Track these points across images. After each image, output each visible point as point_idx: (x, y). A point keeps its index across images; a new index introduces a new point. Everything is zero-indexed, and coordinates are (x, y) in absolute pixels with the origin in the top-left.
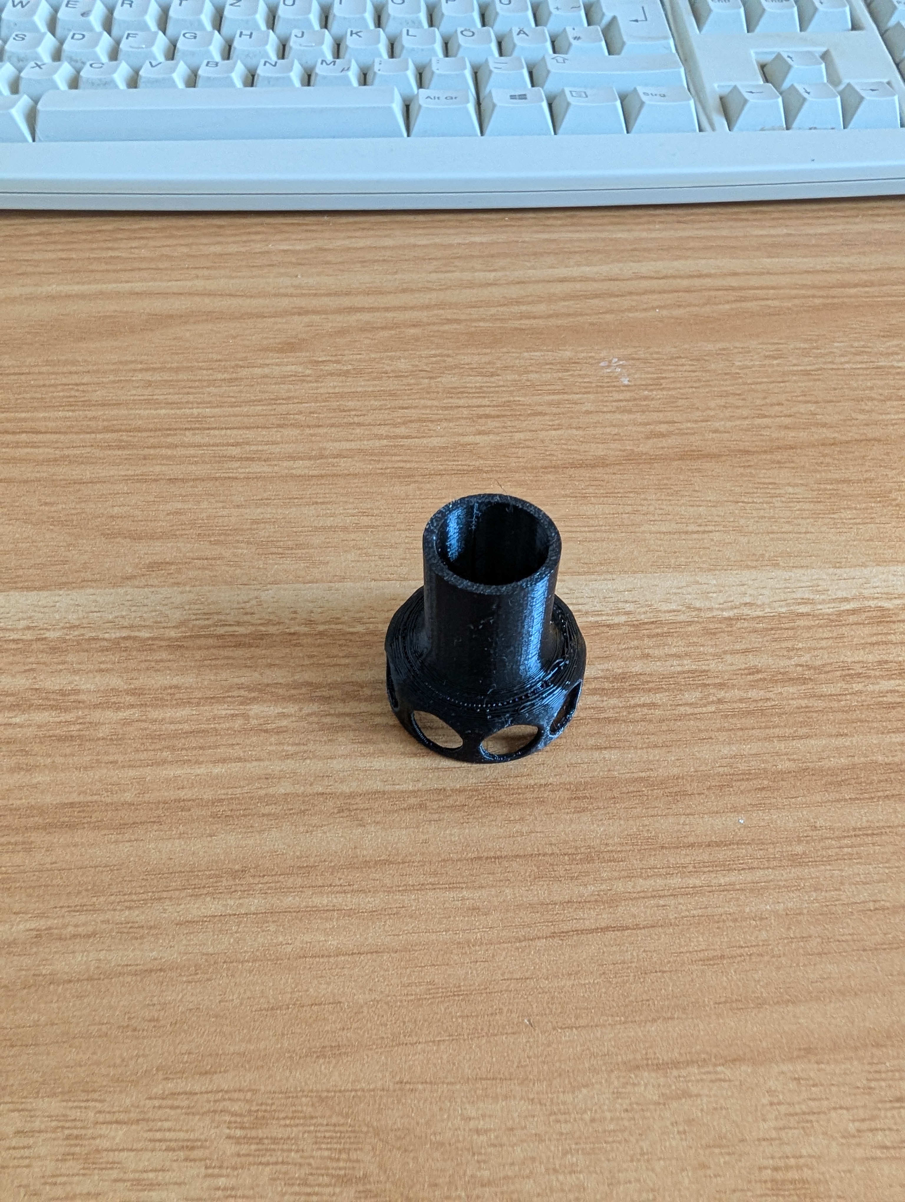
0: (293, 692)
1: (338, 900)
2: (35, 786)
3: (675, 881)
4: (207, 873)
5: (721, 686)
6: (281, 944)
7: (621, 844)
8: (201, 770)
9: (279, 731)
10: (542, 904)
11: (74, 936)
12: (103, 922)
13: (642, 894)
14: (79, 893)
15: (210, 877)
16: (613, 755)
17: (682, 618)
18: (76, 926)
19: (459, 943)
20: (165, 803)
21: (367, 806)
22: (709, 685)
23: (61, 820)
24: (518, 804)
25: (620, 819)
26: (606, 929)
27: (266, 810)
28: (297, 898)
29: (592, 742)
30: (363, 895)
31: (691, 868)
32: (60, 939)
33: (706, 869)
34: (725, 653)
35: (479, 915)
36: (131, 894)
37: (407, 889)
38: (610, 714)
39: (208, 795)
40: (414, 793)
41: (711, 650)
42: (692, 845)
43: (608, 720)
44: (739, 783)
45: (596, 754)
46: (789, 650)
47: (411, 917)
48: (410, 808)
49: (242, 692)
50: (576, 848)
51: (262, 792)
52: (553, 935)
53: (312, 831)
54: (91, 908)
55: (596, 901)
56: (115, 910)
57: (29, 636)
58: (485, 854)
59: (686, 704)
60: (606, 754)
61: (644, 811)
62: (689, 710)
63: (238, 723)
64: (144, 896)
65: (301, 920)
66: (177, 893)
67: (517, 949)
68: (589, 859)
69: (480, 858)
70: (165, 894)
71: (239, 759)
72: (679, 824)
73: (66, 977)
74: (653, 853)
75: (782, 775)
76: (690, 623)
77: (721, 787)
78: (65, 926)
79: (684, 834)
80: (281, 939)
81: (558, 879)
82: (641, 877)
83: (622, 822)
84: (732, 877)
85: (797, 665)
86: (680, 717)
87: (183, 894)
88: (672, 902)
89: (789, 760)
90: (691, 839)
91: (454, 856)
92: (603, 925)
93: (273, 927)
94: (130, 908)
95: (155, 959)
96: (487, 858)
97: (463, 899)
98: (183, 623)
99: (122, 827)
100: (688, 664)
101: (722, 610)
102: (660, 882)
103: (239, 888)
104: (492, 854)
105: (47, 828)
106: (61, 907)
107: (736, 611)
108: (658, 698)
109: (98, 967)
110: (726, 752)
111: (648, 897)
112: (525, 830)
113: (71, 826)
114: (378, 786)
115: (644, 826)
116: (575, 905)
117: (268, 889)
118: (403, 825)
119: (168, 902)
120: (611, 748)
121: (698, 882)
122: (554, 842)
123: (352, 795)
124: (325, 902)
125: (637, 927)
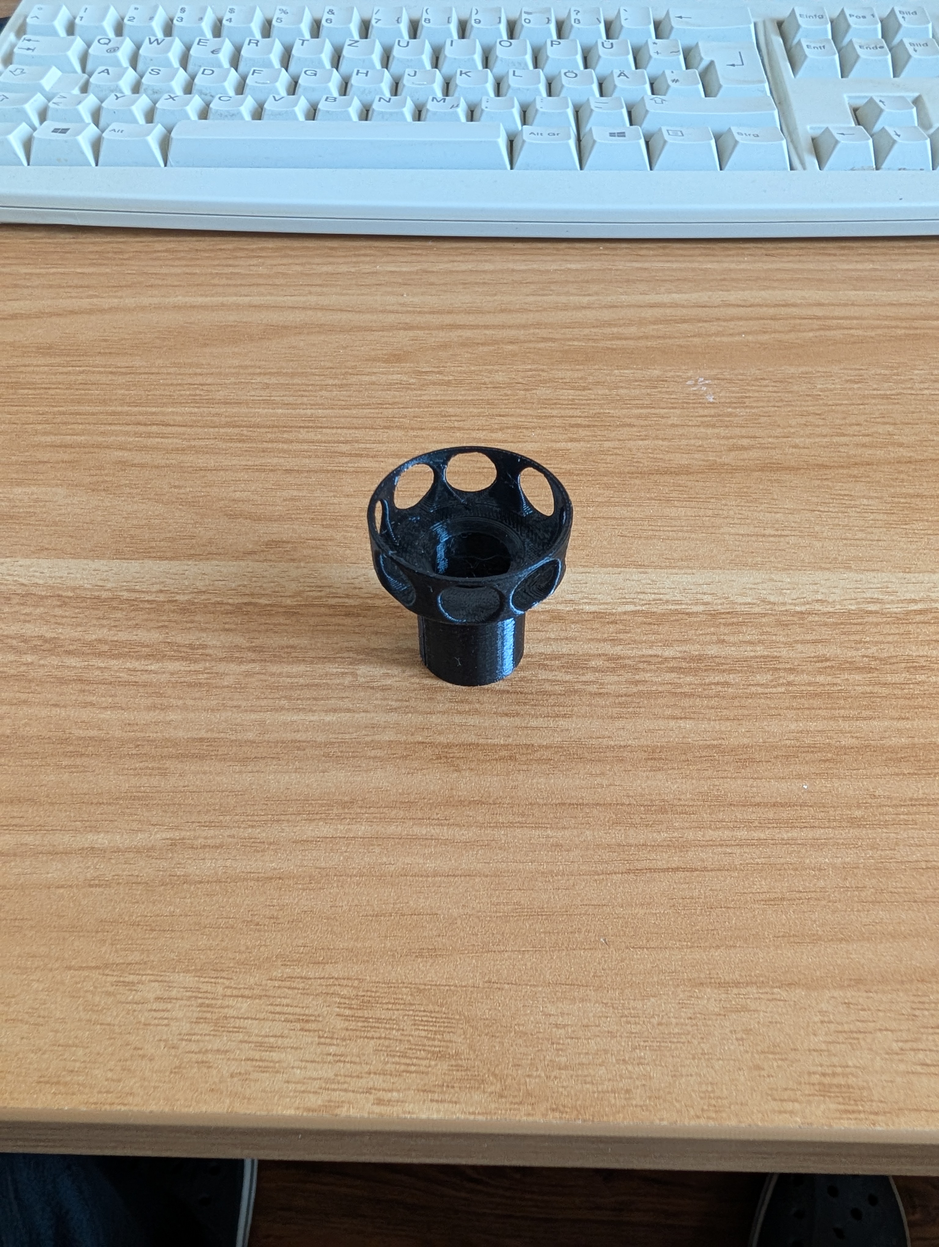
0: (397, 656)
1: (435, 831)
2: (169, 723)
3: (742, 834)
4: (320, 802)
5: (791, 670)
6: (385, 864)
7: (693, 800)
8: (315, 718)
9: (384, 689)
10: (619, 845)
11: (204, 847)
12: (229, 836)
13: (711, 843)
14: (208, 811)
15: (322, 805)
16: (688, 725)
17: (756, 610)
18: (206, 838)
19: (543, 873)
20: (283, 742)
21: (461, 755)
22: (779, 669)
23: (192, 752)
24: (599, 761)
25: (692, 778)
26: (677, 869)
27: (373, 753)
28: (400, 828)
29: (668, 712)
30: (458, 829)
31: (756, 824)
32: (192, 848)
33: (770, 826)
34: (796, 642)
35: (561, 851)
36: (253, 815)
37: (498, 826)
38: (686, 689)
39: (321, 738)
40: (505, 746)
41: (783, 639)
42: (758, 805)
43: (685, 695)
44: (804, 755)
45: (672, 723)
46: (856, 642)
47: (500, 848)
48: (501, 759)
49: (351, 655)
50: (652, 801)
51: (368, 739)
52: (628, 872)
53: (412, 774)
54: (217, 824)
55: (668, 846)
56: (239, 827)
57: (162, 597)
58: (569, 801)
59: (758, 685)
60: (682, 723)
61: (715, 773)
62: (760, 690)
63: (347, 680)
64: (265, 818)
65: (402, 845)
66: (294, 817)
67: (596, 880)
68: (663, 810)
69: (564, 804)
70: (283, 817)
71: (349, 710)
72: (747, 786)
73: (197, 879)
74: (722, 809)
75: (845, 750)
76: (765, 615)
77: (787, 757)
78: (196, 838)
79: (751, 795)
80: (385, 859)
81: (633, 825)
82: (710, 828)
83: (694, 781)
84: (794, 834)
85: (863, 656)
86: (752, 696)
87: (299, 818)
88: (737, 850)
89: (852, 737)
90: (758, 800)
91: (541, 802)
92: (674, 866)
93: (377, 850)
94: (253, 827)
95: (275, 869)
96: (570, 804)
97: (548, 837)
98: (298, 594)
99: (245, 760)
100: (760, 650)
101: (795, 605)
102: (727, 833)
103: (347, 816)
104: (575, 801)
105: (180, 757)
106: (193, 822)
107: (808, 606)
108: (731, 678)
109: (225, 873)
110: (793, 727)
111: (716, 846)
112: (605, 782)
113: (202, 757)
114: (473, 739)
115: (714, 785)
116: (649, 848)
117: (374, 818)
118: (495, 773)
119: (285, 824)
120: (685, 718)
121: (762, 836)
122: (631, 794)
123: (449, 746)
124: (424, 832)
125: (705, 869)
